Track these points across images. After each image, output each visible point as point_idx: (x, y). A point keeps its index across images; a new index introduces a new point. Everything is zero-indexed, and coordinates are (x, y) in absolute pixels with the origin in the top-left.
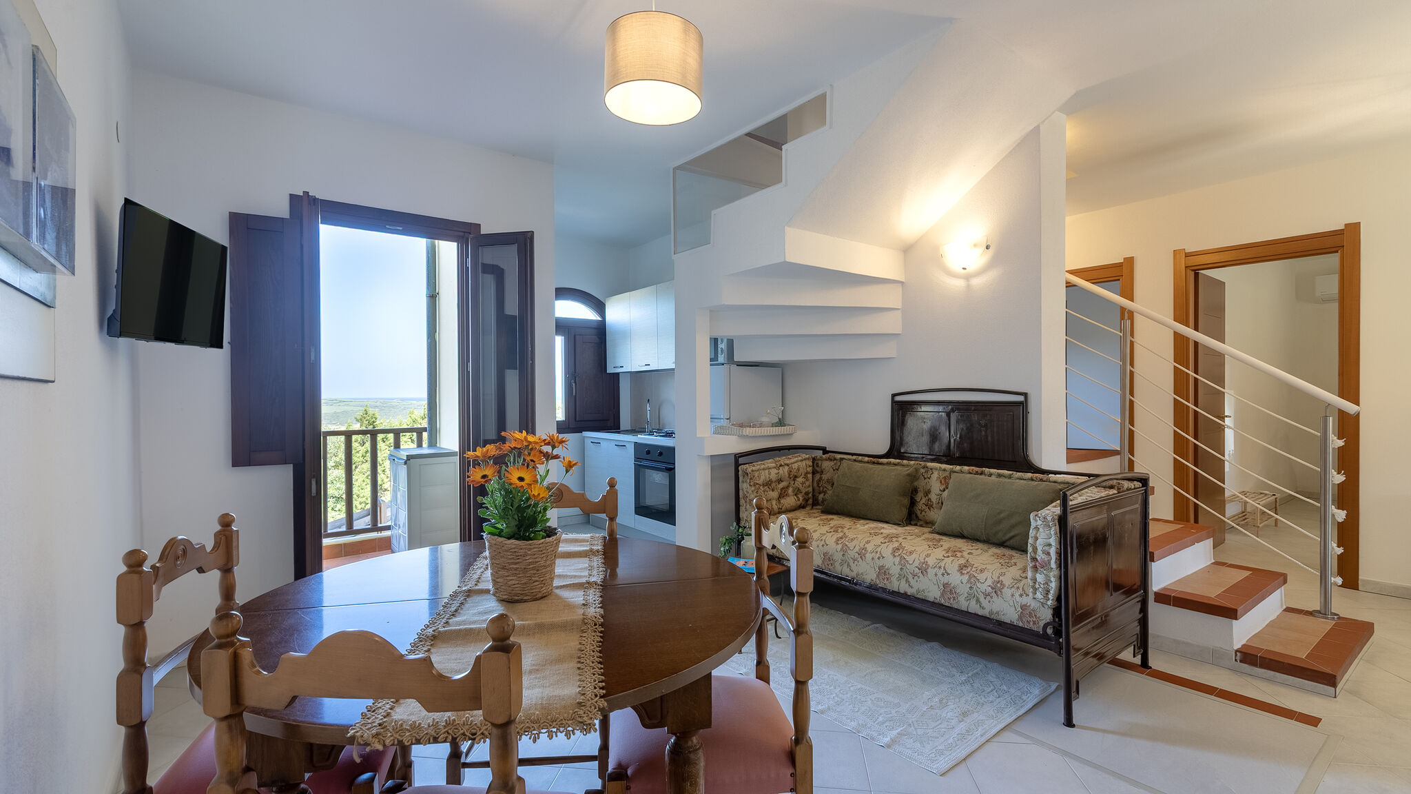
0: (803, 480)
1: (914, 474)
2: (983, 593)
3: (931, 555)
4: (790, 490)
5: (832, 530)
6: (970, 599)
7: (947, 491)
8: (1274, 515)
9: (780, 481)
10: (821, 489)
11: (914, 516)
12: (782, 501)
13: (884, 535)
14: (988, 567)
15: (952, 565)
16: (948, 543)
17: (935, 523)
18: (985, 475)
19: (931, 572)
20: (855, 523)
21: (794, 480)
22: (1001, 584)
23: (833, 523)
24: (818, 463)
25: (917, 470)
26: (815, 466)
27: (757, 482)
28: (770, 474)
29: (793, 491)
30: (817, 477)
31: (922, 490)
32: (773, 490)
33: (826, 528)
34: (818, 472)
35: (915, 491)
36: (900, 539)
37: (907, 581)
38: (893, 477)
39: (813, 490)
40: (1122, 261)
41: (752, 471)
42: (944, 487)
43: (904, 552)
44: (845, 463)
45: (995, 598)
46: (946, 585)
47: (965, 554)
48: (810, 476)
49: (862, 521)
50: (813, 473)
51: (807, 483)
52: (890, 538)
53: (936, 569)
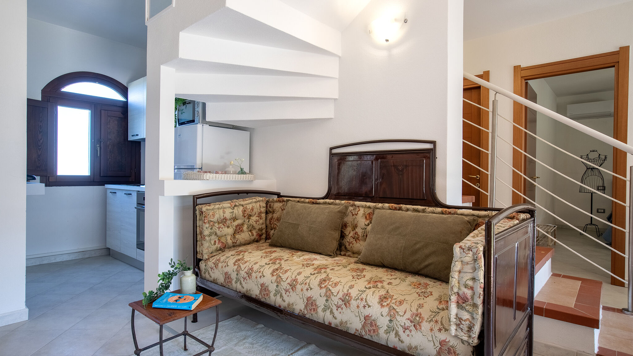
0: (257, 218)
1: (344, 211)
2: (402, 326)
3: (355, 286)
4: (245, 227)
5: (271, 262)
6: (390, 332)
7: (370, 225)
8: (553, 239)
9: (235, 219)
10: (272, 225)
11: (343, 247)
12: (237, 236)
13: (315, 266)
14: (407, 297)
15: (373, 298)
16: (371, 272)
17: (361, 253)
18: (403, 210)
19: (354, 303)
20: (293, 254)
21: (249, 218)
22: (420, 317)
23: (274, 255)
24: (270, 205)
25: (347, 208)
26: (268, 207)
27: (212, 220)
28: (224, 212)
29: (248, 228)
30: (270, 216)
31: (350, 225)
32: (228, 227)
33: (267, 260)
34: (270, 212)
35: (345, 226)
36: (328, 270)
37: (332, 312)
38: (327, 214)
39: (266, 226)
40: (483, 74)
41: (207, 210)
42: (368, 222)
43: (330, 283)
44: (289, 204)
45: (413, 332)
46: (367, 318)
47: (385, 284)
48: (263, 215)
49: (300, 253)
50: (267, 213)
51: (261, 221)
52: (319, 269)
53: (358, 301)
